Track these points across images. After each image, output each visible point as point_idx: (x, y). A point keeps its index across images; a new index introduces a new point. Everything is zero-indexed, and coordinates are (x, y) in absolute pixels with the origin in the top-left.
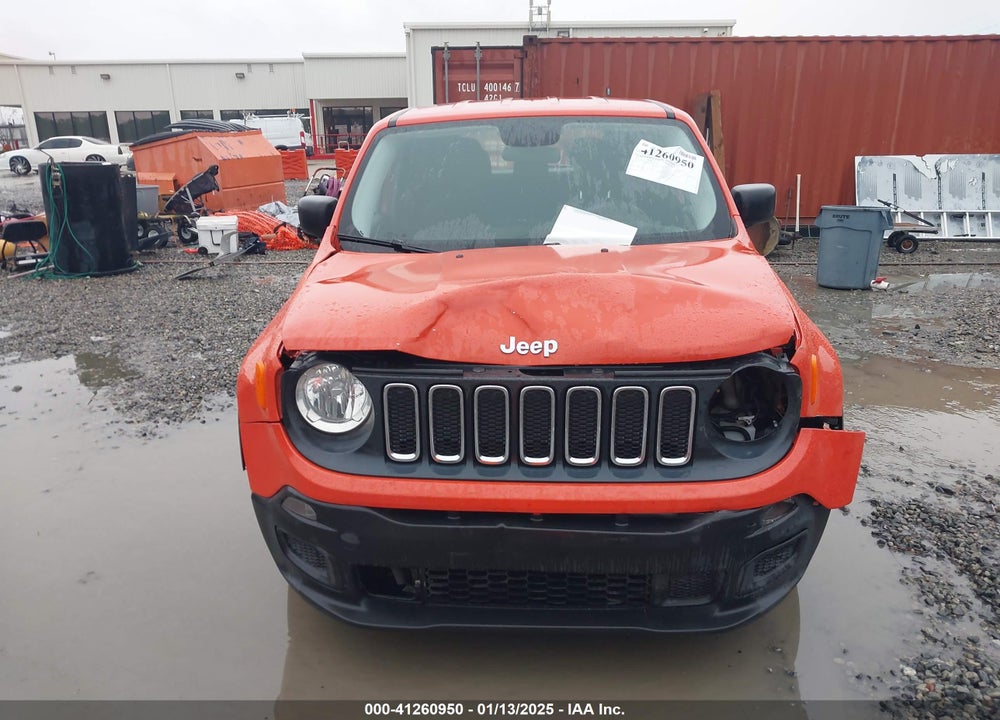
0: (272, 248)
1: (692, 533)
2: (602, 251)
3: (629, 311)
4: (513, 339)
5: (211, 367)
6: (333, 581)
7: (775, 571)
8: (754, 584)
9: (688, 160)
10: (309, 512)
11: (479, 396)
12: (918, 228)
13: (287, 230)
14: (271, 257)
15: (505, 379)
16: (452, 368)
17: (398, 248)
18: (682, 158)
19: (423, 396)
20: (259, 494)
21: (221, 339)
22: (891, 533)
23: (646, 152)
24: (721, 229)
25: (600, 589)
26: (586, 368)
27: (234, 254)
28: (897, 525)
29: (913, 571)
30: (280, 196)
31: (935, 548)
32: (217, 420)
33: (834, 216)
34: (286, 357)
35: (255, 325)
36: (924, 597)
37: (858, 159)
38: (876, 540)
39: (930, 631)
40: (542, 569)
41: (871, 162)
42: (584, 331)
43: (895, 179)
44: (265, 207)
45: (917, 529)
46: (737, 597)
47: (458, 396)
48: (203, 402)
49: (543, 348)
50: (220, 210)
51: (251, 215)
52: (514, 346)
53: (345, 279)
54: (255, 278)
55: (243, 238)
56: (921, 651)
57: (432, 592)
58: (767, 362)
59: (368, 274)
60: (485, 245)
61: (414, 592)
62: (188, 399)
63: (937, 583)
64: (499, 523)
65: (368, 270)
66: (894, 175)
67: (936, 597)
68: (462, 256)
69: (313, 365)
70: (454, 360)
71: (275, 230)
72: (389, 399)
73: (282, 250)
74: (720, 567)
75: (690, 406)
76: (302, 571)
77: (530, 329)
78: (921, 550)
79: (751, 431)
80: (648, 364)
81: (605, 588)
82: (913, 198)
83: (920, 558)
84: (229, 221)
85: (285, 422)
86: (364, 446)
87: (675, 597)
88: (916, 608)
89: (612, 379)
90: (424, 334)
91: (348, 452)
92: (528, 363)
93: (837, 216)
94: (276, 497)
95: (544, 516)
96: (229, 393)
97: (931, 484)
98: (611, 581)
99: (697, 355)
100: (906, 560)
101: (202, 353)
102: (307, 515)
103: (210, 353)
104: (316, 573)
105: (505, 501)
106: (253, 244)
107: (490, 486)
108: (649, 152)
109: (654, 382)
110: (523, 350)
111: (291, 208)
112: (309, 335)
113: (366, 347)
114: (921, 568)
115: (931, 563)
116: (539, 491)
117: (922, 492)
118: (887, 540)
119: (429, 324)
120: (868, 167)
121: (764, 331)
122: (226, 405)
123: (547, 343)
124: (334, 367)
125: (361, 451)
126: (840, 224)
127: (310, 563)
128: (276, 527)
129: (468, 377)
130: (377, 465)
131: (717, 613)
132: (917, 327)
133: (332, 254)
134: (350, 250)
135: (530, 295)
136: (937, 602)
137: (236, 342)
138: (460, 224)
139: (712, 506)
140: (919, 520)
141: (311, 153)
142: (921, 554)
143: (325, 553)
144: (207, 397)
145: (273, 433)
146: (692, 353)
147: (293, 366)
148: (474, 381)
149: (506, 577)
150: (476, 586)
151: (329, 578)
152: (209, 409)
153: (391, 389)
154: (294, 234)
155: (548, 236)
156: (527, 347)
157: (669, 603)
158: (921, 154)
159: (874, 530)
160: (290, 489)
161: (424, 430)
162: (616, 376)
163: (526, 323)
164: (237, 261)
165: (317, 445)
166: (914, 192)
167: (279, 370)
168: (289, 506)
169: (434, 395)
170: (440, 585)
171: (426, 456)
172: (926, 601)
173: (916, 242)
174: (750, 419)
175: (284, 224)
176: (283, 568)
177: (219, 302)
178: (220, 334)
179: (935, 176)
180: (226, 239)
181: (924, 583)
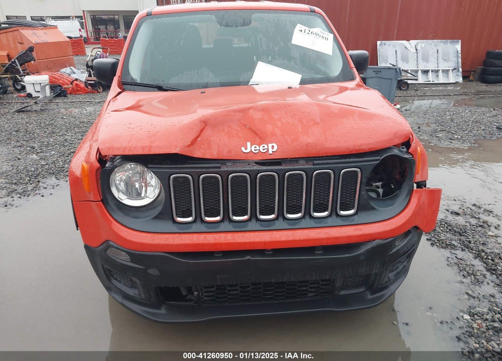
0: (71, 93)
1: (360, 255)
2: (289, 88)
3: (317, 124)
4: (249, 144)
5: (43, 163)
6: (143, 296)
7: (398, 270)
8: (389, 278)
9: (325, 36)
10: (125, 256)
11: (231, 180)
12: (409, 78)
13: (78, 83)
14: (71, 98)
15: (247, 169)
16: (212, 163)
17: (160, 89)
18: (322, 35)
19: (196, 182)
20: (88, 244)
21: (47, 146)
22: (436, 238)
23: (301, 31)
24: (346, 76)
25: (304, 288)
26: (295, 160)
27: (49, 97)
28: (438, 234)
29: (452, 258)
30: (71, 64)
31: (459, 245)
32: (51, 194)
33: (374, 71)
34: (102, 160)
35: (67, 137)
36: (462, 273)
37: (379, 43)
38: (430, 243)
39: (470, 292)
40: (273, 281)
41: (385, 44)
42: (292, 137)
43: (396, 53)
44: (64, 70)
45: (448, 235)
46: (380, 287)
47: (218, 180)
48: (41, 184)
49: (268, 149)
50: (37, 72)
51: (56, 75)
52: (249, 148)
53: (128, 109)
54: (63, 110)
55: (53, 88)
56: (469, 305)
57: (205, 298)
58: (396, 152)
59: (141, 106)
60: (214, 85)
61: (194, 298)
62: (31, 182)
63: (466, 265)
64: (247, 256)
65: (141, 104)
66: (396, 51)
67: (468, 273)
68: (204, 92)
69: (120, 165)
70: (213, 158)
71: (72, 83)
72: (173, 184)
73: (76, 94)
74: (374, 272)
75: (357, 180)
76: (121, 290)
77: (260, 137)
78: (453, 247)
79: (381, 191)
80: (331, 156)
81: (307, 288)
82: (405, 63)
83: (453, 251)
84: (44, 78)
85: (104, 201)
86: (158, 214)
87: (346, 289)
88: (460, 280)
89: (312, 166)
90: (193, 142)
91: (147, 219)
92: (260, 158)
93: (375, 71)
94: (101, 247)
95: (274, 250)
96: (56, 178)
97: (447, 210)
98: (311, 284)
99: (360, 149)
100: (446, 253)
101: (37, 155)
102: (123, 258)
103: (41, 154)
104: (131, 292)
105: (251, 243)
106: (59, 91)
107: (240, 234)
108: (303, 31)
109: (337, 167)
110: (255, 150)
111: (79, 71)
112: (117, 145)
113: (157, 152)
114: (456, 257)
115: (460, 254)
116: (270, 235)
117: (444, 215)
118: (435, 242)
119: (196, 135)
120: (384, 47)
121: (395, 134)
122: (55, 185)
123: (270, 145)
124: (133, 165)
125: (156, 218)
126: (376, 75)
127: (126, 286)
128: (103, 266)
129: (224, 169)
130: (168, 226)
131: (370, 297)
132: (419, 128)
133: (119, 93)
134: (130, 90)
135: (257, 115)
136: (469, 276)
137: (57, 147)
138: (198, 73)
139: (370, 238)
140: (448, 230)
141: (87, 41)
142: (453, 249)
143: (138, 281)
144: (43, 181)
145: (97, 208)
146: (357, 148)
147: (107, 165)
148: (228, 171)
149: (249, 286)
150: (232, 293)
151: (140, 295)
152: (45, 188)
153: (174, 178)
154: (83, 85)
155: (251, 80)
156: (258, 148)
157: (343, 293)
158: (408, 40)
159: (427, 237)
160: (111, 243)
161: (197, 203)
162: (314, 164)
163: (256, 133)
164: (51, 101)
165: (127, 215)
166: (405, 59)
167: (98, 169)
168: (110, 253)
169: (203, 181)
170: (210, 294)
171: (199, 219)
172: (463, 275)
173: (408, 85)
174: (379, 184)
175: (76, 80)
176: (108, 288)
177: (43, 125)
178: (46, 143)
179: (415, 51)
180: (43, 88)
181: (460, 265)
